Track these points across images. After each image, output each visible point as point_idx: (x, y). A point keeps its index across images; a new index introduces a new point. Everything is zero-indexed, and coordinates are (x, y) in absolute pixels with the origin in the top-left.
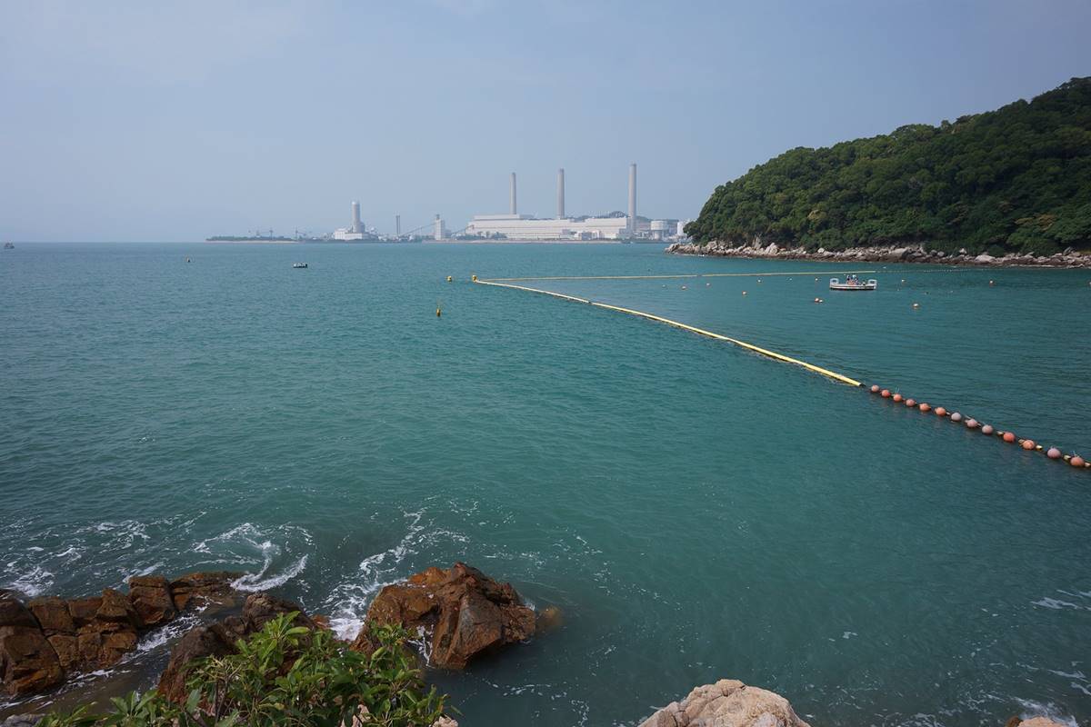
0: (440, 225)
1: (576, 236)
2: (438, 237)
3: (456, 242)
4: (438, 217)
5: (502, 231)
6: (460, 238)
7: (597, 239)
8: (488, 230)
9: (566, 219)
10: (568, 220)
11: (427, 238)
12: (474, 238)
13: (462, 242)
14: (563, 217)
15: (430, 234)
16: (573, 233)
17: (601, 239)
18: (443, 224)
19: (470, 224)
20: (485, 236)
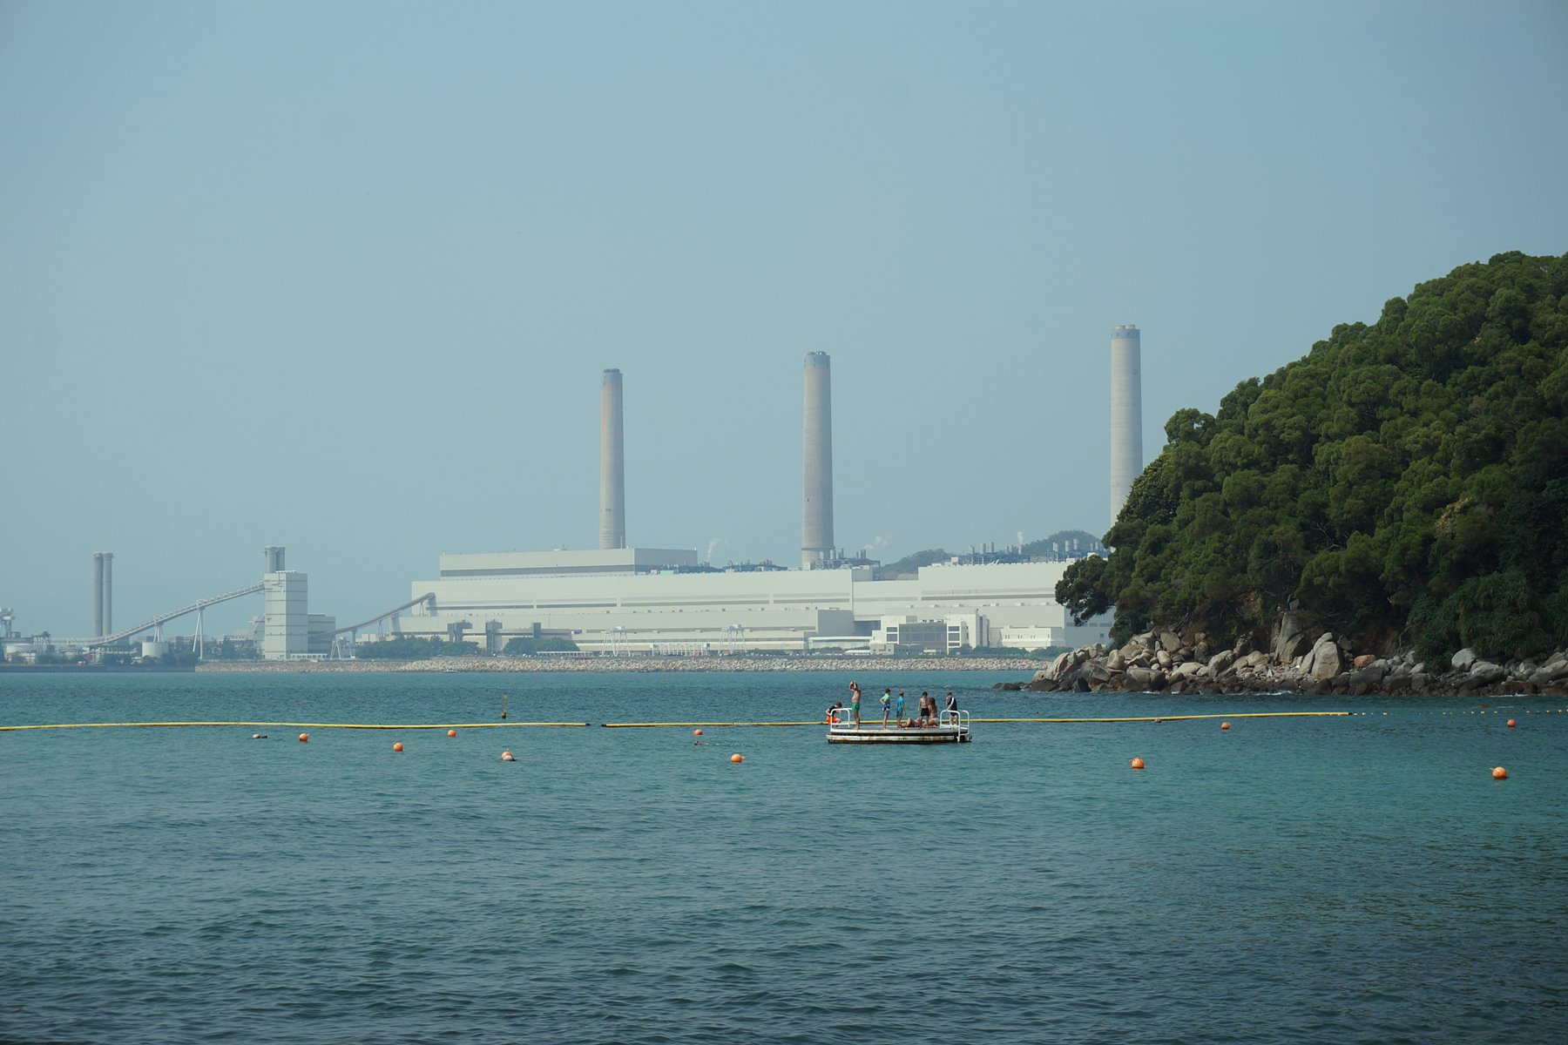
0: (281, 595)
1: (878, 639)
2: (274, 646)
3: (354, 667)
4: (278, 558)
5: (553, 622)
6: (369, 652)
7: (966, 651)
8: (492, 615)
9: (837, 565)
10: (845, 573)
11: (228, 651)
12: (432, 648)
13: (375, 667)
14: (827, 556)
15: (240, 633)
16: (867, 627)
17: (985, 651)
18: (297, 588)
19: (419, 589)
20: (482, 642)
